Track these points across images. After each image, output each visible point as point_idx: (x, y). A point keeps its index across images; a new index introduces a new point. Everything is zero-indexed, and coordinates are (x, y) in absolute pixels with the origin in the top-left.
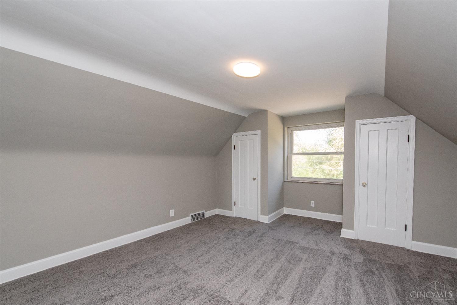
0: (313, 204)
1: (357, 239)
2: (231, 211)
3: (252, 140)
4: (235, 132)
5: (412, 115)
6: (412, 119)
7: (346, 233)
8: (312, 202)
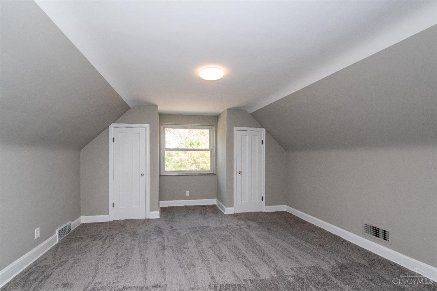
0: (188, 193)
1: (236, 213)
2: (107, 216)
3: (139, 133)
4: (113, 123)
5: (263, 128)
6: (263, 131)
7: (229, 211)
8: (187, 191)
